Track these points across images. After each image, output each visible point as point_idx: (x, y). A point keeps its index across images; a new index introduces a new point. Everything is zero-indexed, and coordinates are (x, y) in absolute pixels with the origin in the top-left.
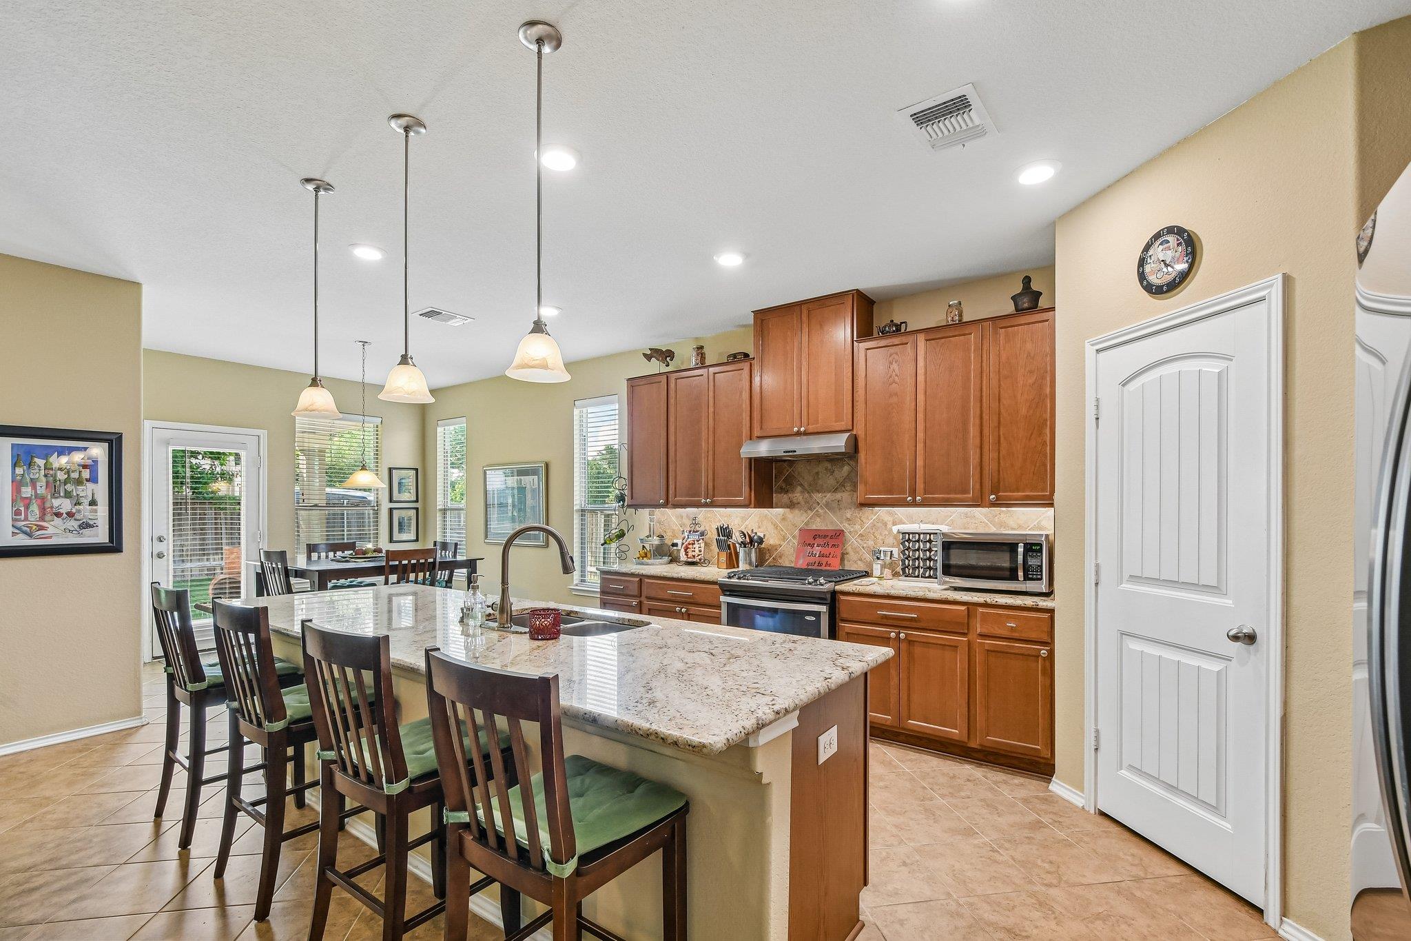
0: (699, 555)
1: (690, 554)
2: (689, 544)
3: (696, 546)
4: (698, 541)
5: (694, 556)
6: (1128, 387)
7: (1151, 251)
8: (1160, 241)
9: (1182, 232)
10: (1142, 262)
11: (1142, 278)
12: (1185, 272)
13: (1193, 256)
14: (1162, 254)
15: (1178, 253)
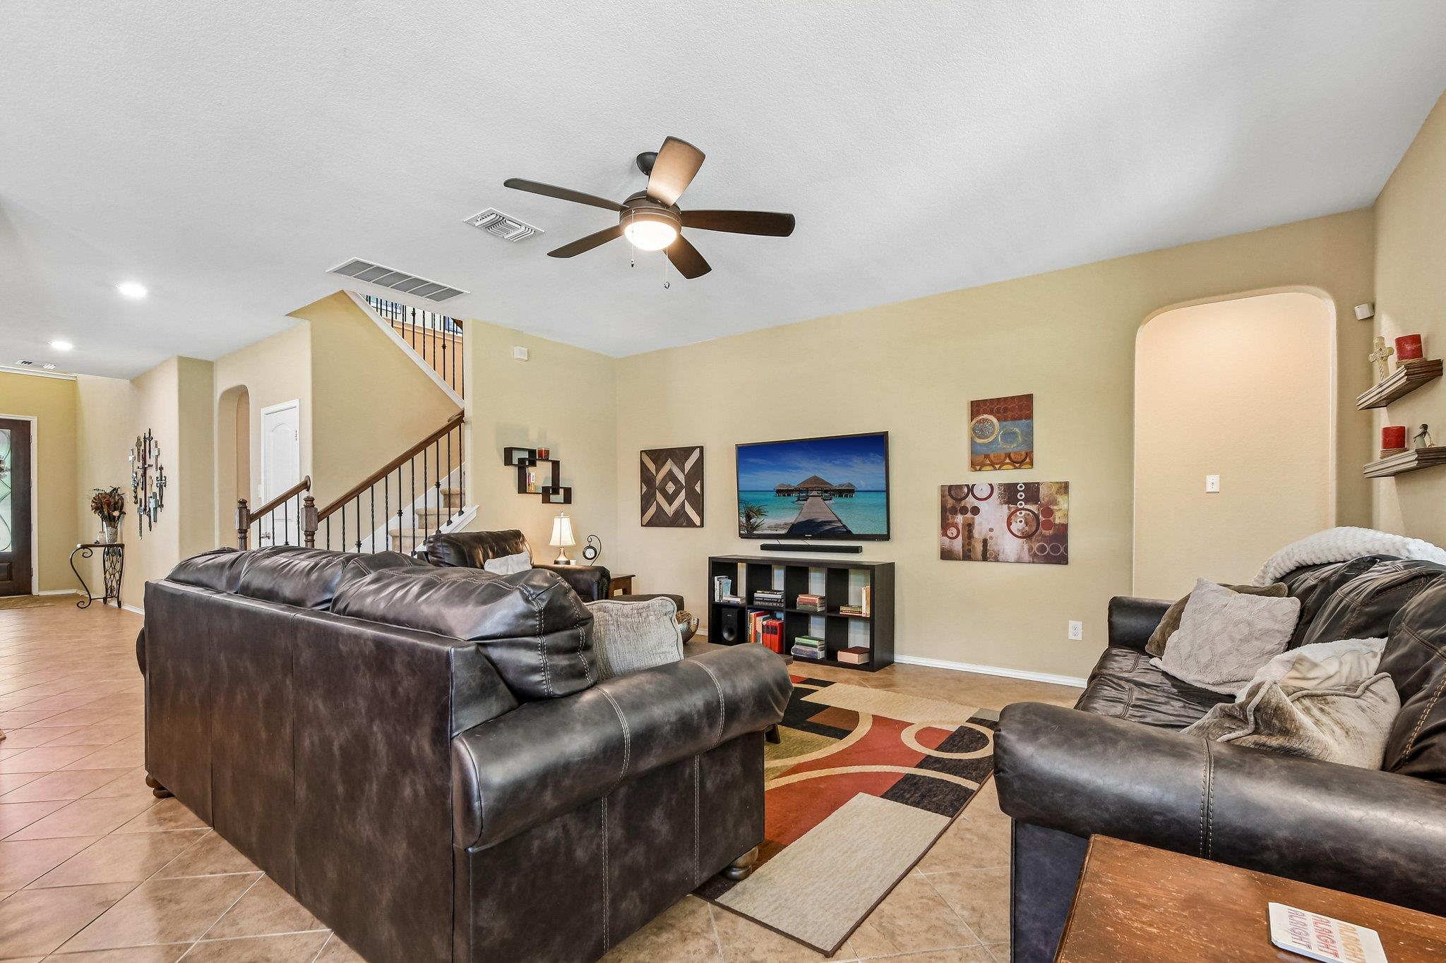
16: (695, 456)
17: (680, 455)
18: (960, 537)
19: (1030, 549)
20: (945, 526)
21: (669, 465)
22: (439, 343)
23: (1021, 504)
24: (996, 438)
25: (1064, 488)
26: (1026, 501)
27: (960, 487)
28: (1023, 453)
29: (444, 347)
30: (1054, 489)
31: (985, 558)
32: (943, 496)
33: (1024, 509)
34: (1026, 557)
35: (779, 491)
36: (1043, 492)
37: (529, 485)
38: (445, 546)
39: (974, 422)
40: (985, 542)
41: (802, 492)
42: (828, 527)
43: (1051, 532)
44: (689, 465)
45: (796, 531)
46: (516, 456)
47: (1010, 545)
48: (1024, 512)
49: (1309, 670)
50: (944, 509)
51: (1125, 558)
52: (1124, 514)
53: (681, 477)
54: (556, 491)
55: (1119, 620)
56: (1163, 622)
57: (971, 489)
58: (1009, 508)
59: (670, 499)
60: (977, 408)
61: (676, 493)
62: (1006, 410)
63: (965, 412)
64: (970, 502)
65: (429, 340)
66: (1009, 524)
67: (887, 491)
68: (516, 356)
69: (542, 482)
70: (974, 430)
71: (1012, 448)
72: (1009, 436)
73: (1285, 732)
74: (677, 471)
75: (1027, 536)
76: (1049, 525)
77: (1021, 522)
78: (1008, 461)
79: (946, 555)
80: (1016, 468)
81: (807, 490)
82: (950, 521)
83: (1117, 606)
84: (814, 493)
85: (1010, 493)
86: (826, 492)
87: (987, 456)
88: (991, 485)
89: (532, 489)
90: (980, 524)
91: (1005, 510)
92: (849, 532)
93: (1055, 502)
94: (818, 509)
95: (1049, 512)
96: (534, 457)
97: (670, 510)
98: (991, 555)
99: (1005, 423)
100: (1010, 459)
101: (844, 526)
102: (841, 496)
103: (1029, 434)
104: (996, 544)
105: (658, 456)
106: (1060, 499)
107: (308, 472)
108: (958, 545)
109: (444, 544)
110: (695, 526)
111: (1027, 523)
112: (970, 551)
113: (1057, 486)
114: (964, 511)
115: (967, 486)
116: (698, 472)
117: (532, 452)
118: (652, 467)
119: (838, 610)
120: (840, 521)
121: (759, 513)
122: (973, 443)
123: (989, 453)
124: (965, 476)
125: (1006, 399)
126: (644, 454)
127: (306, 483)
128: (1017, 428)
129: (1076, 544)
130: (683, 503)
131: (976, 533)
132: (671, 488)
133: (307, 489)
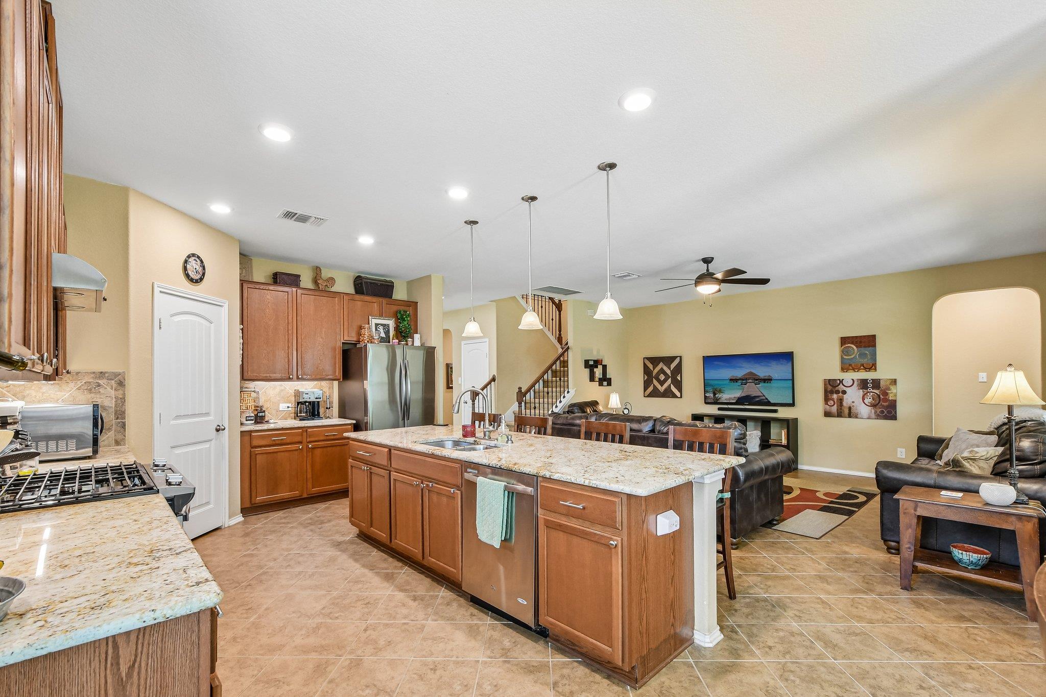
6: (173, 318)
7: (190, 260)
8: (193, 258)
9: (202, 261)
10: (186, 262)
11: (185, 269)
12: (201, 279)
13: (204, 274)
14: (194, 265)
15: (200, 269)
16: (677, 361)
17: (668, 360)
18: (836, 405)
19: (876, 412)
20: (827, 399)
21: (661, 365)
22: (540, 304)
23: (870, 390)
24: (856, 356)
25: (894, 382)
26: (873, 388)
27: (835, 380)
28: (871, 364)
29: (542, 307)
30: (888, 383)
31: (850, 416)
32: (825, 385)
33: (871, 392)
34: (873, 416)
35: (731, 380)
36: (882, 383)
37: (594, 377)
39: (842, 348)
40: (850, 408)
41: (744, 380)
42: (757, 399)
43: (887, 404)
44: (673, 366)
45: (740, 401)
46: (589, 363)
47: (864, 410)
48: (872, 394)
49: (975, 454)
50: (826, 391)
51: (928, 417)
52: (927, 396)
53: (668, 372)
54: (605, 380)
55: (922, 445)
56: (943, 446)
57: (841, 381)
58: (863, 391)
59: (662, 383)
60: (844, 341)
61: (665, 380)
62: (861, 342)
63: (837, 343)
64: (841, 387)
66: (863, 399)
67: (793, 380)
68: (589, 315)
69: (599, 375)
70: (843, 352)
71: (864, 361)
72: (862, 355)
73: (960, 467)
74: (665, 368)
75: (873, 406)
76: (886, 400)
77: (870, 398)
78: (862, 368)
79: (827, 414)
80: (867, 371)
81: (746, 379)
82: (830, 397)
83: (921, 440)
84: (750, 381)
85: (863, 384)
86: (757, 380)
87: (850, 365)
88: (853, 380)
89: (595, 379)
90: (847, 399)
91: (861, 392)
92: (769, 402)
93: (889, 389)
94: (752, 389)
95: (885, 394)
96: (597, 363)
97: (662, 389)
98: (853, 414)
99: (860, 349)
100: (863, 367)
101: (767, 399)
102: (765, 382)
103: (874, 355)
104: (856, 409)
105: (655, 361)
106: (892, 387)
107: (494, 373)
108: (834, 409)
110: (676, 397)
111: (873, 399)
112: (841, 412)
113: (890, 381)
114: (837, 392)
115: (839, 380)
116: (678, 369)
117: (595, 361)
118: (651, 366)
119: (769, 442)
120: (764, 396)
121: (720, 391)
122: (842, 358)
123: (851, 363)
124: (837, 375)
125: (861, 337)
126: (645, 360)
127: (494, 379)
128: (867, 351)
129: (901, 410)
130: (670, 385)
131: (845, 404)
132: (662, 377)
133: (494, 381)
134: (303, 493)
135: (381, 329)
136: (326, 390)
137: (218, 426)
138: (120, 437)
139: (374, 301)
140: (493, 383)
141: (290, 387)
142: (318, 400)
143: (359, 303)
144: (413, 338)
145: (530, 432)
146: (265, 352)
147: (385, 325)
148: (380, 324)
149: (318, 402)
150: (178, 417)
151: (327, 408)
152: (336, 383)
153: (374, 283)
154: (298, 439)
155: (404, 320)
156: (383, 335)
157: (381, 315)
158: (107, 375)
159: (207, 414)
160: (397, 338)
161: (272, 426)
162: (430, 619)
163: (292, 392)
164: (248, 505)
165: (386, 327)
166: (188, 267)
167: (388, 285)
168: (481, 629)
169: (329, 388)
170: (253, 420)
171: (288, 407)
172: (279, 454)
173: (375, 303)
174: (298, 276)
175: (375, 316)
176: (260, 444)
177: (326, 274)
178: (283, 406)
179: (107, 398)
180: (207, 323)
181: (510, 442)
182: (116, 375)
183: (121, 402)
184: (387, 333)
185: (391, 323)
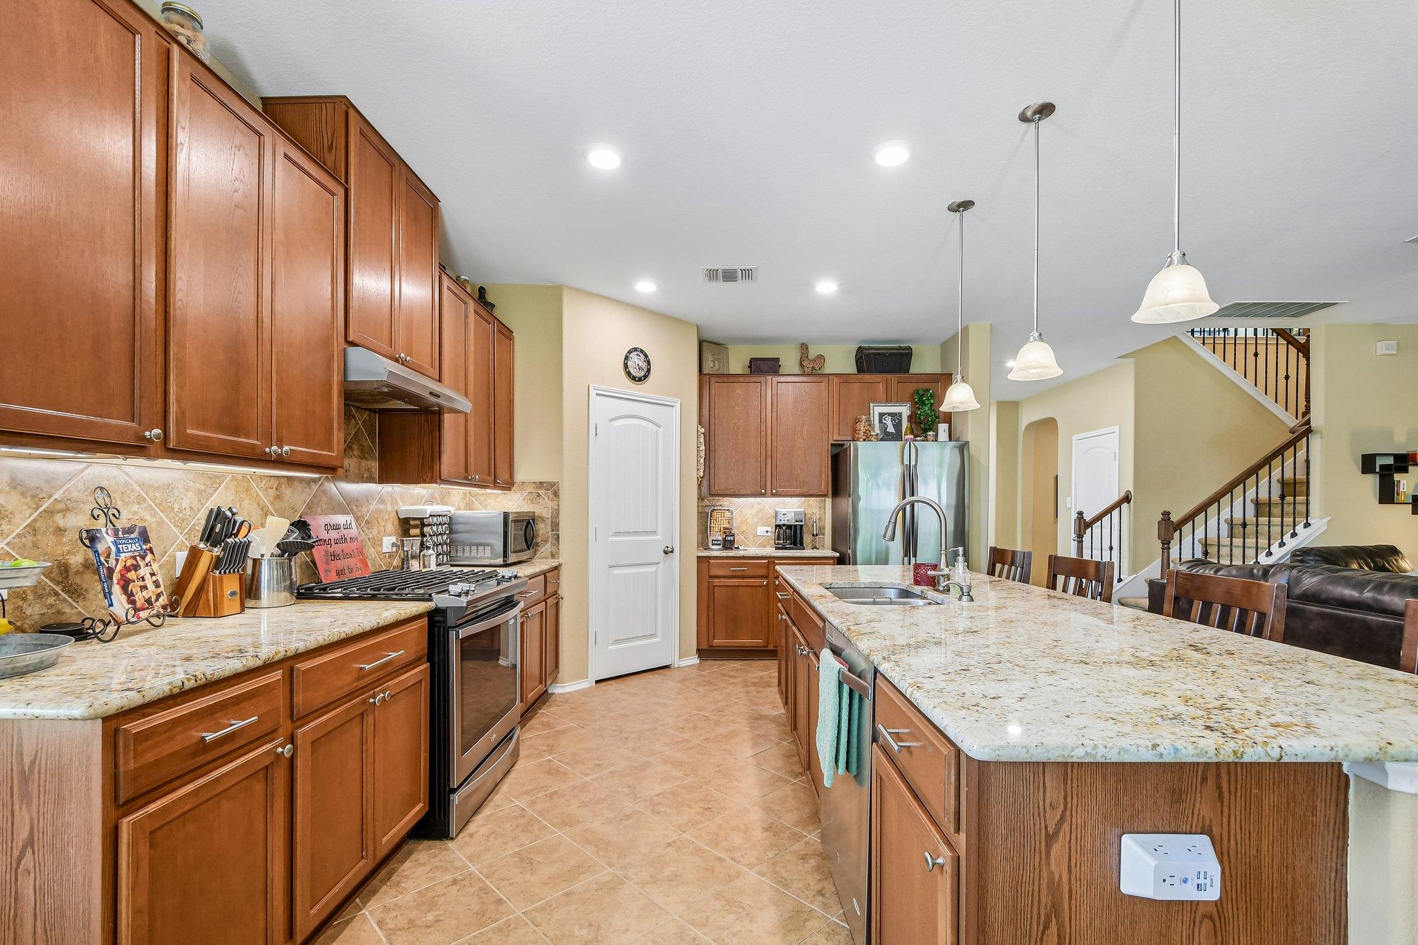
0: (158, 596)
1: (140, 597)
2: (127, 569)
3: (144, 571)
4: (143, 558)
5: (148, 601)
6: (613, 423)
7: (631, 355)
8: (635, 353)
9: (646, 356)
10: (627, 358)
11: (626, 366)
12: (646, 377)
13: (649, 370)
14: (637, 361)
15: (644, 365)
22: (1251, 350)
29: (1256, 355)
37: (1398, 494)
38: (1318, 561)
46: (1380, 462)
65: (1240, 349)
69: (1412, 491)
89: (1402, 498)
96: (1403, 462)
107: (1129, 486)
109: (1318, 558)
117: (1398, 457)
127: (1128, 496)
133: (1129, 502)
134: (768, 643)
135: (888, 421)
136: (816, 510)
137: (667, 547)
138: (555, 550)
139: (878, 380)
140: (1125, 506)
141: (770, 505)
142: (800, 523)
143: (856, 386)
144: (937, 431)
145: (1065, 590)
146: (734, 460)
147: (895, 414)
148: (886, 414)
149: (801, 526)
150: (617, 534)
151: (813, 535)
152: (829, 501)
153: (879, 354)
154: (763, 572)
155: (923, 403)
156: (891, 429)
157: (888, 400)
158: (545, 485)
159: (654, 533)
160: (912, 433)
161: (741, 553)
162: (757, 868)
163: (772, 512)
164: (705, 647)
165: (896, 417)
166: (629, 363)
167: (903, 354)
168: (813, 924)
169: (820, 508)
170: (720, 545)
171: (767, 532)
172: (740, 588)
173: (879, 381)
174: (777, 360)
175: (878, 402)
176: (719, 574)
177: (813, 352)
178: (761, 530)
179: (542, 509)
180: (655, 428)
181: (965, 598)
182: (552, 485)
183: (557, 512)
184: (898, 426)
185: (904, 410)
